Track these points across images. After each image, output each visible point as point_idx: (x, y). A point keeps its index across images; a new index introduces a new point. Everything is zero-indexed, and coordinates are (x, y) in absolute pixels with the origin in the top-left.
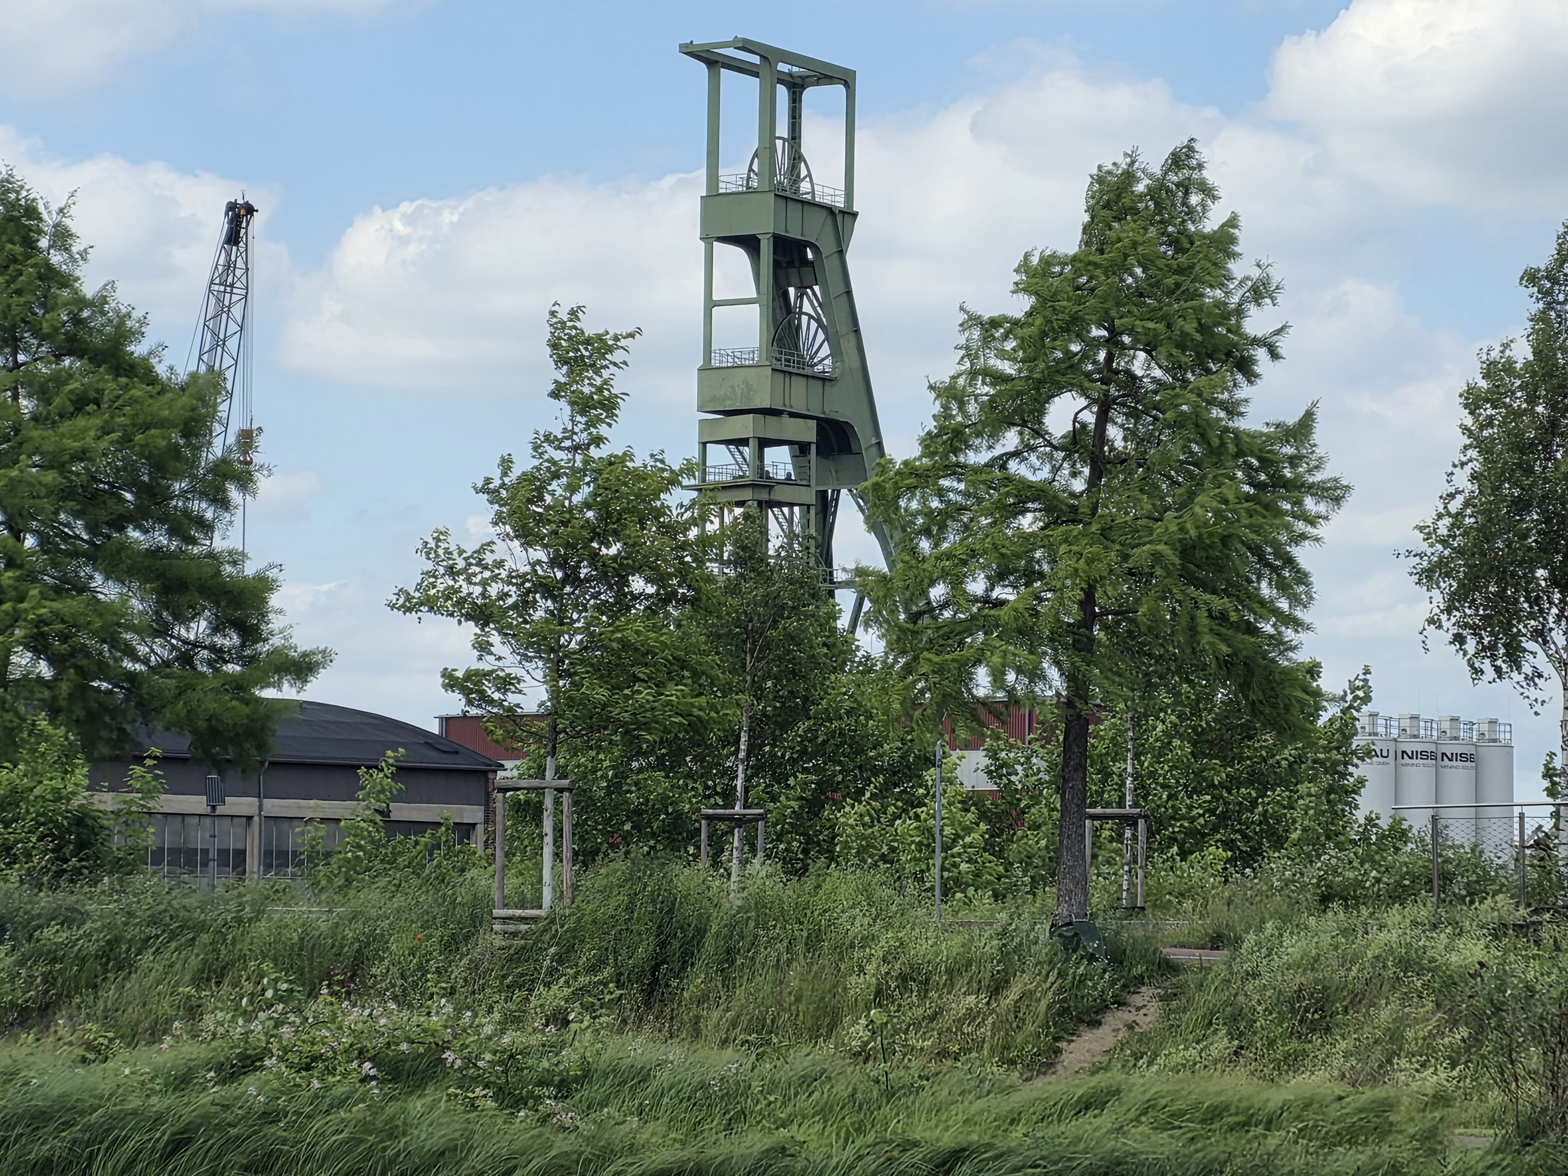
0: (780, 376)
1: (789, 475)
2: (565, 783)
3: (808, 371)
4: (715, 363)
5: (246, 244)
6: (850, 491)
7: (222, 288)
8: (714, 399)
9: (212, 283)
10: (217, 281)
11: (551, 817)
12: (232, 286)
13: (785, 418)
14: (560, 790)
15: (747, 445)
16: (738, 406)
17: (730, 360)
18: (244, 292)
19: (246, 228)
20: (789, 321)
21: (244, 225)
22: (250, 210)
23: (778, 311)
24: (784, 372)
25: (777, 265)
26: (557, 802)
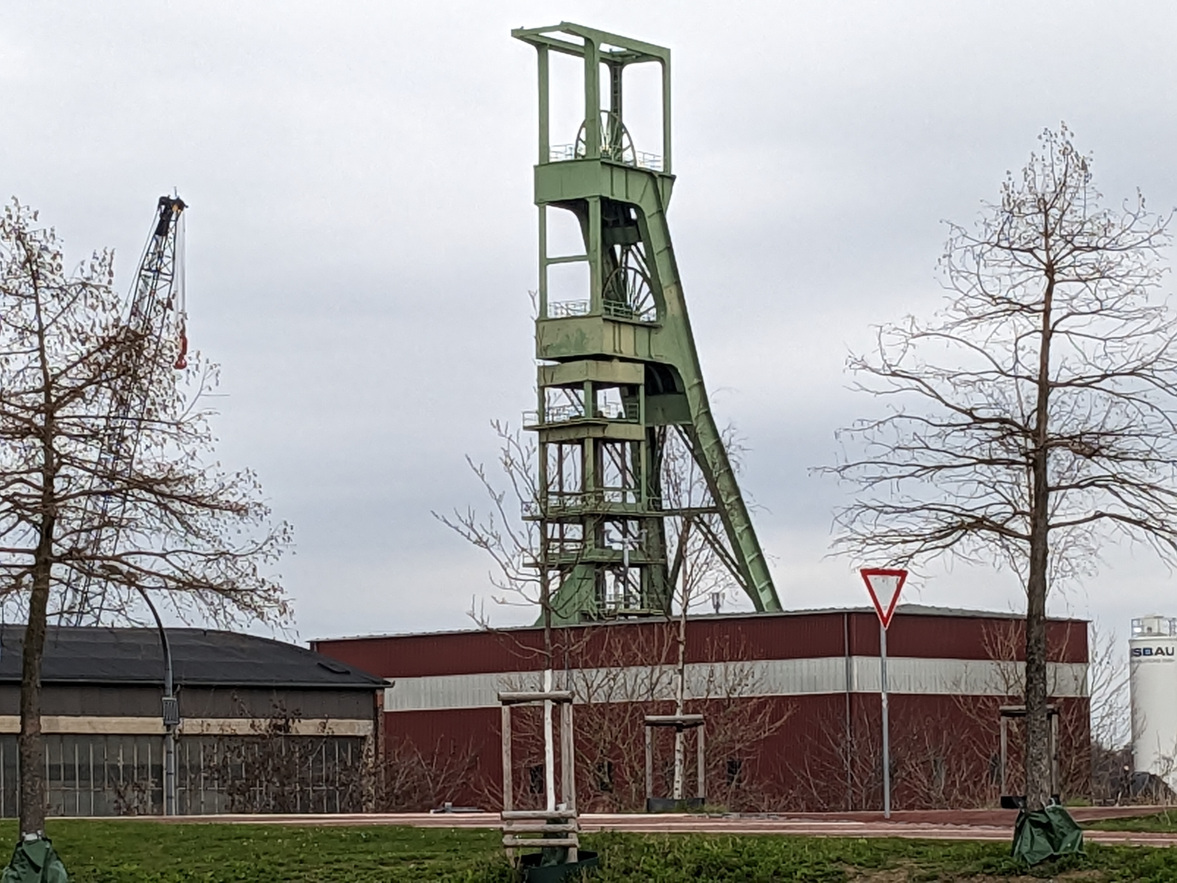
0: (610, 326)
3: (635, 320)
4: (551, 315)
6: (676, 427)
8: (551, 347)
13: (616, 363)
15: (582, 388)
16: (573, 353)
17: (564, 311)
20: (616, 274)
22: (181, 205)
23: (605, 266)
24: (614, 321)
25: (604, 225)
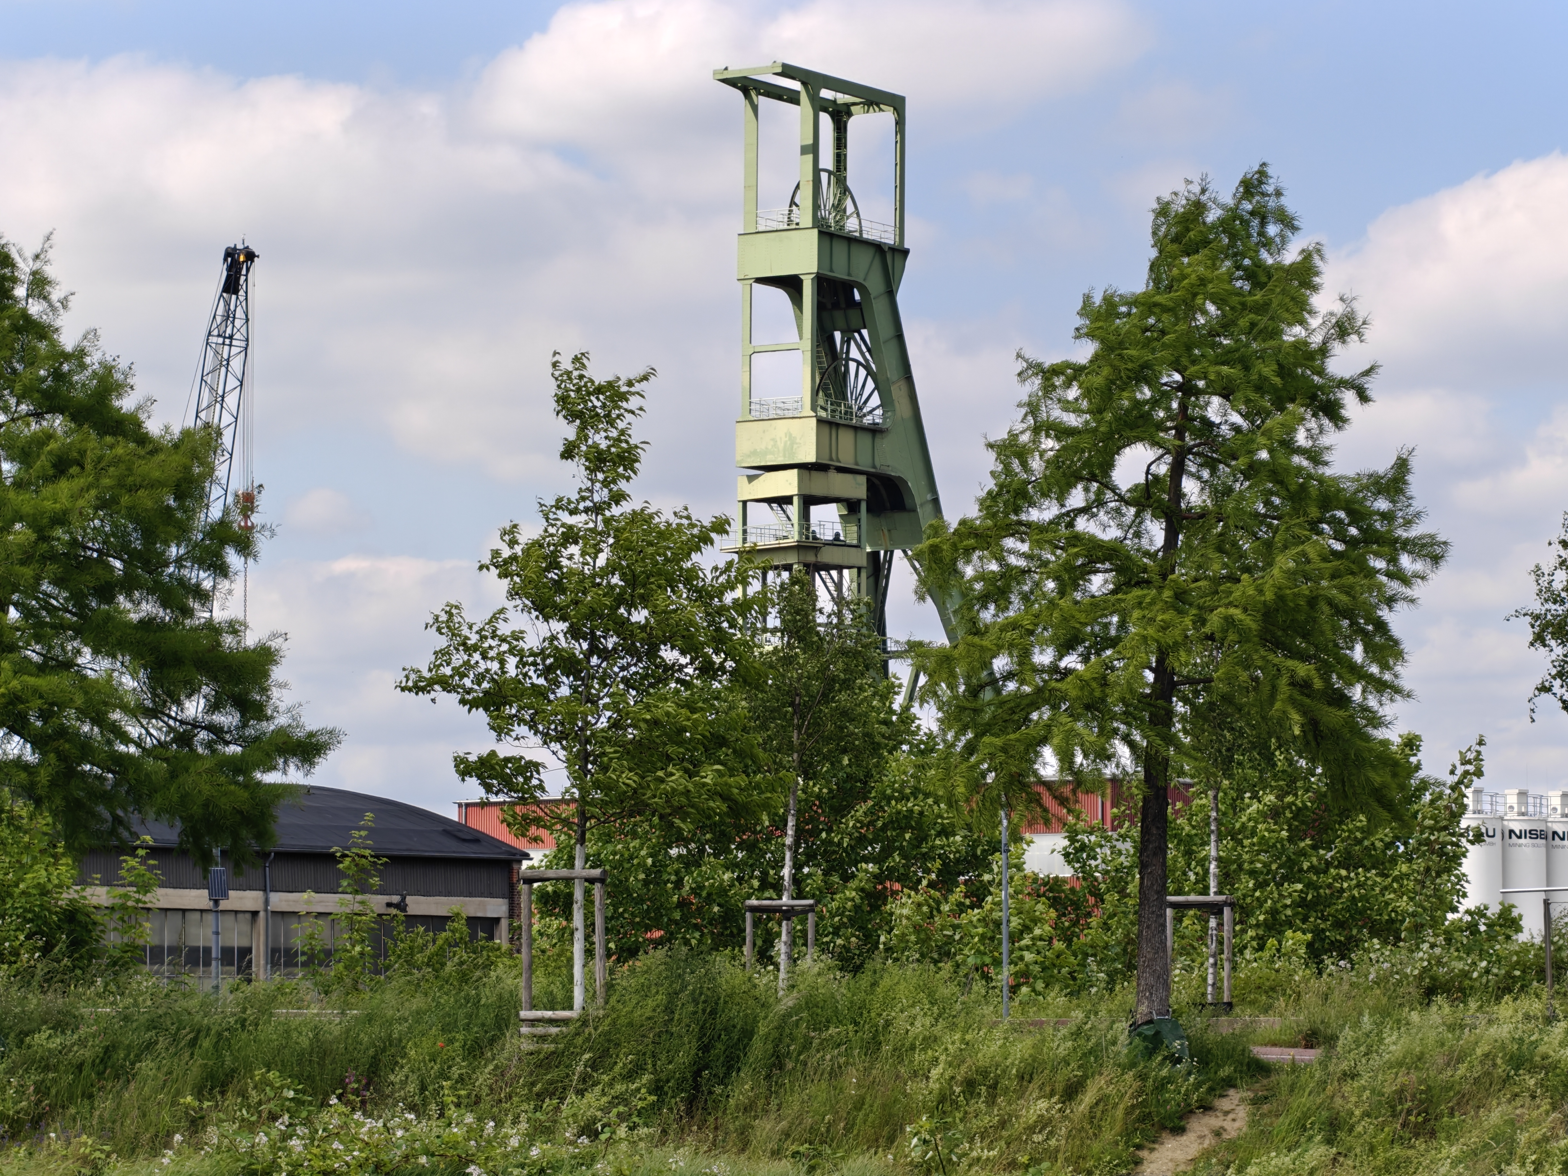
0: (826, 429)
1: (837, 535)
2: (597, 872)
3: (856, 422)
4: (755, 414)
5: (246, 293)
6: (905, 552)
7: (220, 340)
8: (754, 453)
9: (210, 334)
10: (215, 332)
11: (582, 911)
12: (231, 337)
13: (833, 474)
14: (591, 881)
15: (791, 503)
16: (779, 461)
17: (772, 411)
18: (243, 344)
19: (246, 275)
20: (836, 367)
21: (244, 272)
22: (251, 256)
23: (823, 355)
24: (831, 423)
25: (820, 308)
26: (588, 893)
